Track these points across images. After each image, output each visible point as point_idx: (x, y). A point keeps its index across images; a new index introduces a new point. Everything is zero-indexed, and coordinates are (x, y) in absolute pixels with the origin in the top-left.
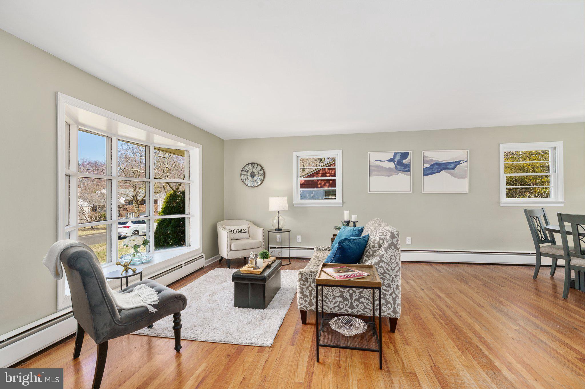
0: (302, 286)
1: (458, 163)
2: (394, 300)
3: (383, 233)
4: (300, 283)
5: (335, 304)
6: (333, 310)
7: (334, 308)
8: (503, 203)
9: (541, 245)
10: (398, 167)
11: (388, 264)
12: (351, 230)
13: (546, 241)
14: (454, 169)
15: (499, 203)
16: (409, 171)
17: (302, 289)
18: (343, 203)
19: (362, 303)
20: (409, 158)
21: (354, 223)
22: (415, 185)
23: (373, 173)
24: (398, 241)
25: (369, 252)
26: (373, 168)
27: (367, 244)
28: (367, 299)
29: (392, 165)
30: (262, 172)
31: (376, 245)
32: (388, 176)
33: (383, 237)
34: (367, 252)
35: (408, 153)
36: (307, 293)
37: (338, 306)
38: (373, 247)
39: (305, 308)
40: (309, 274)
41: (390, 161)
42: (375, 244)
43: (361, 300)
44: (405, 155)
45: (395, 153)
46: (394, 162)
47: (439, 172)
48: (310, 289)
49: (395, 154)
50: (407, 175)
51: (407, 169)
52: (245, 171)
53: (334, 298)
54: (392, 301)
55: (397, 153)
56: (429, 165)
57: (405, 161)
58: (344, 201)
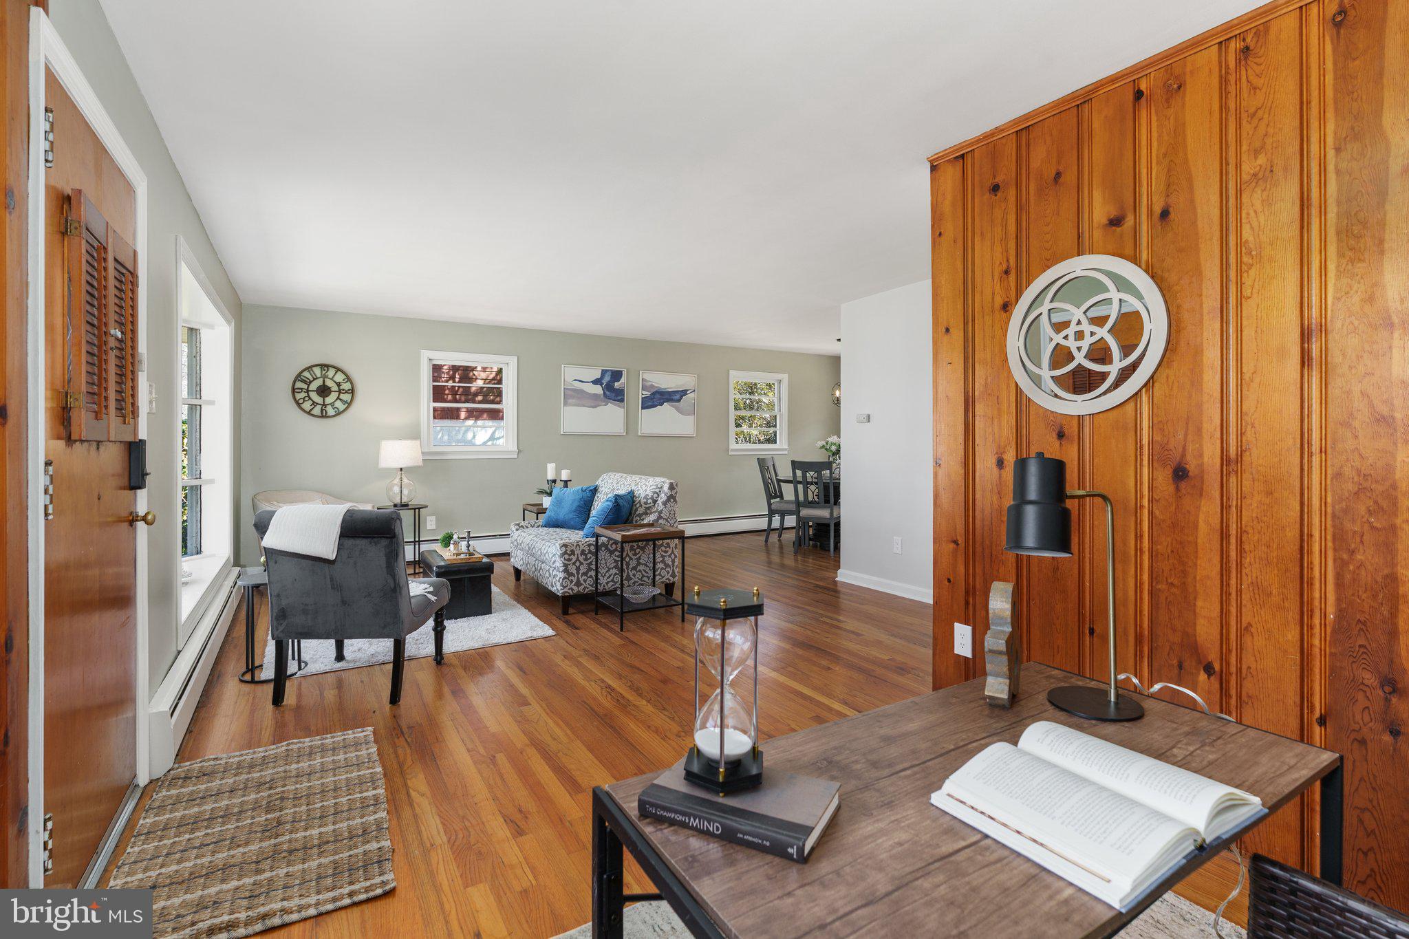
0: (567, 562)
1: (684, 393)
2: (673, 561)
3: (657, 485)
4: (565, 559)
5: (608, 578)
6: (606, 587)
7: (607, 583)
8: (733, 450)
9: (772, 501)
10: (608, 393)
11: (667, 520)
12: (578, 491)
13: (775, 497)
14: (679, 401)
15: (728, 450)
16: (622, 400)
17: (565, 565)
18: (519, 452)
19: (640, 571)
20: (622, 380)
21: (566, 482)
22: (630, 422)
23: (570, 401)
24: (676, 493)
25: (641, 511)
26: (569, 393)
27: (634, 502)
28: (646, 565)
29: (598, 390)
30: (347, 386)
31: (650, 501)
32: (593, 407)
33: (657, 490)
34: (636, 510)
35: (621, 372)
36: (573, 569)
37: (613, 581)
38: (646, 503)
39: (570, 591)
40: (575, 544)
41: (596, 382)
42: (647, 499)
43: (639, 568)
44: (617, 375)
45: (603, 370)
46: (601, 385)
47: (661, 404)
48: (578, 564)
49: (604, 372)
50: (619, 406)
51: (619, 398)
52: (304, 381)
53: (607, 571)
54: (670, 564)
55: (607, 371)
56: (648, 394)
57: (617, 384)
58: (520, 448)
